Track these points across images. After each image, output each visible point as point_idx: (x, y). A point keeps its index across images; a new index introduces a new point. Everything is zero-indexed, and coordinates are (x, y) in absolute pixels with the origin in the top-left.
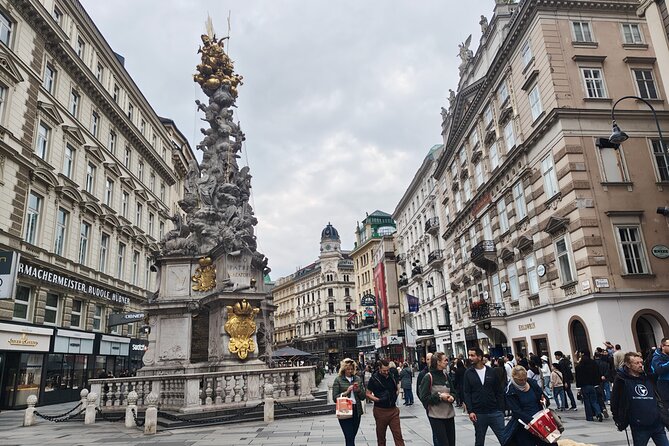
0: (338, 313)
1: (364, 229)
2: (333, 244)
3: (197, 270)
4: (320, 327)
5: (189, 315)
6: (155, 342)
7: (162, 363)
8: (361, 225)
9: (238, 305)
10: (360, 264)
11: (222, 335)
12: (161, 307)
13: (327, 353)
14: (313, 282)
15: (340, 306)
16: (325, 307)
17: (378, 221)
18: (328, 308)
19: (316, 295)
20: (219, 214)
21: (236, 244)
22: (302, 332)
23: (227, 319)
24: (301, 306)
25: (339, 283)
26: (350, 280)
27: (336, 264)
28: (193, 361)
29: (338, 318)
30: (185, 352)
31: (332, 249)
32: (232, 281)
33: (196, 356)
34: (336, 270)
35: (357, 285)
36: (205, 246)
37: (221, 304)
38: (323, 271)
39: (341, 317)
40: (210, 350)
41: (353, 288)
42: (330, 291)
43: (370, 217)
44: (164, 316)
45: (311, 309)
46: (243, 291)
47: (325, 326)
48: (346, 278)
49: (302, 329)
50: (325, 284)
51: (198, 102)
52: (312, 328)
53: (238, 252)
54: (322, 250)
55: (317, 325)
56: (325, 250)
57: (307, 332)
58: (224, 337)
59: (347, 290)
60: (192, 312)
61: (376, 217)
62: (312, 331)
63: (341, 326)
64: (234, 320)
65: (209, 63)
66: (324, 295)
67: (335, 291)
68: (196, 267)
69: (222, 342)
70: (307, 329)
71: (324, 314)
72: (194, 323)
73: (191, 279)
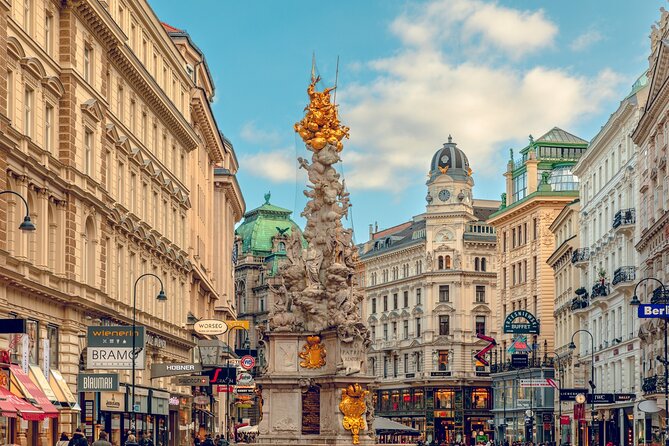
0: (458, 338)
1: (523, 170)
2: (456, 188)
3: (305, 347)
4: (418, 364)
5: (299, 390)
6: (268, 413)
7: (276, 433)
8: (518, 158)
9: (352, 388)
10: (509, 244)
11: (336, 413)
12: (274, 382)
13: (430, 417)
14: (406, 268)
15: (463, 323)
16: (431, 324)
17: (554, 156)
18: (436, 327)
19: (412, 297)
20: (328, 293)
21: (350, 331)
22: (380, 371)
23: (341, 400)
24: (378, 316)
25: (463, 274)
26: (489, 269)
27: (459, 233)
28: (304, 432)
29: (458, 350)
30: (296, 424)
31: (454, 200)
32: (345, 366)
33: (307, 428)
34: (458, 245)
35: (499, 281)
36: (312, 323)
37: (336, 386)
38: (430, 247)
39: (464, 345)
40: (322, 425)
41: (494, 286)
42: (444, 290)
43: (539, 145)
44: (276, 390)
45: (400, 326)
46: (355, 375)
47: (430, 363)
48: (480, 263)
49: (380, 363)
50: (432, 275)
51: (300, 160)
52: (401, 364)
53: (351, 339)
54: (430, 200)
55: (412, 359)
56: (437, 201)
57: (390, 371)
58: (339, 416)
59: (480, 290)
60: (302, 388)
61: (551, 146)
62: (401, 370)
63: (462, 366)
64: (347, 401)
65: (314, 119)
66: (431, 298)
67: (453, 292)
68: (303, 343)
69: (337, 420)
70: (390, 365)
71: (428, 339)
72: (304, 398)
73: (299, 356)
